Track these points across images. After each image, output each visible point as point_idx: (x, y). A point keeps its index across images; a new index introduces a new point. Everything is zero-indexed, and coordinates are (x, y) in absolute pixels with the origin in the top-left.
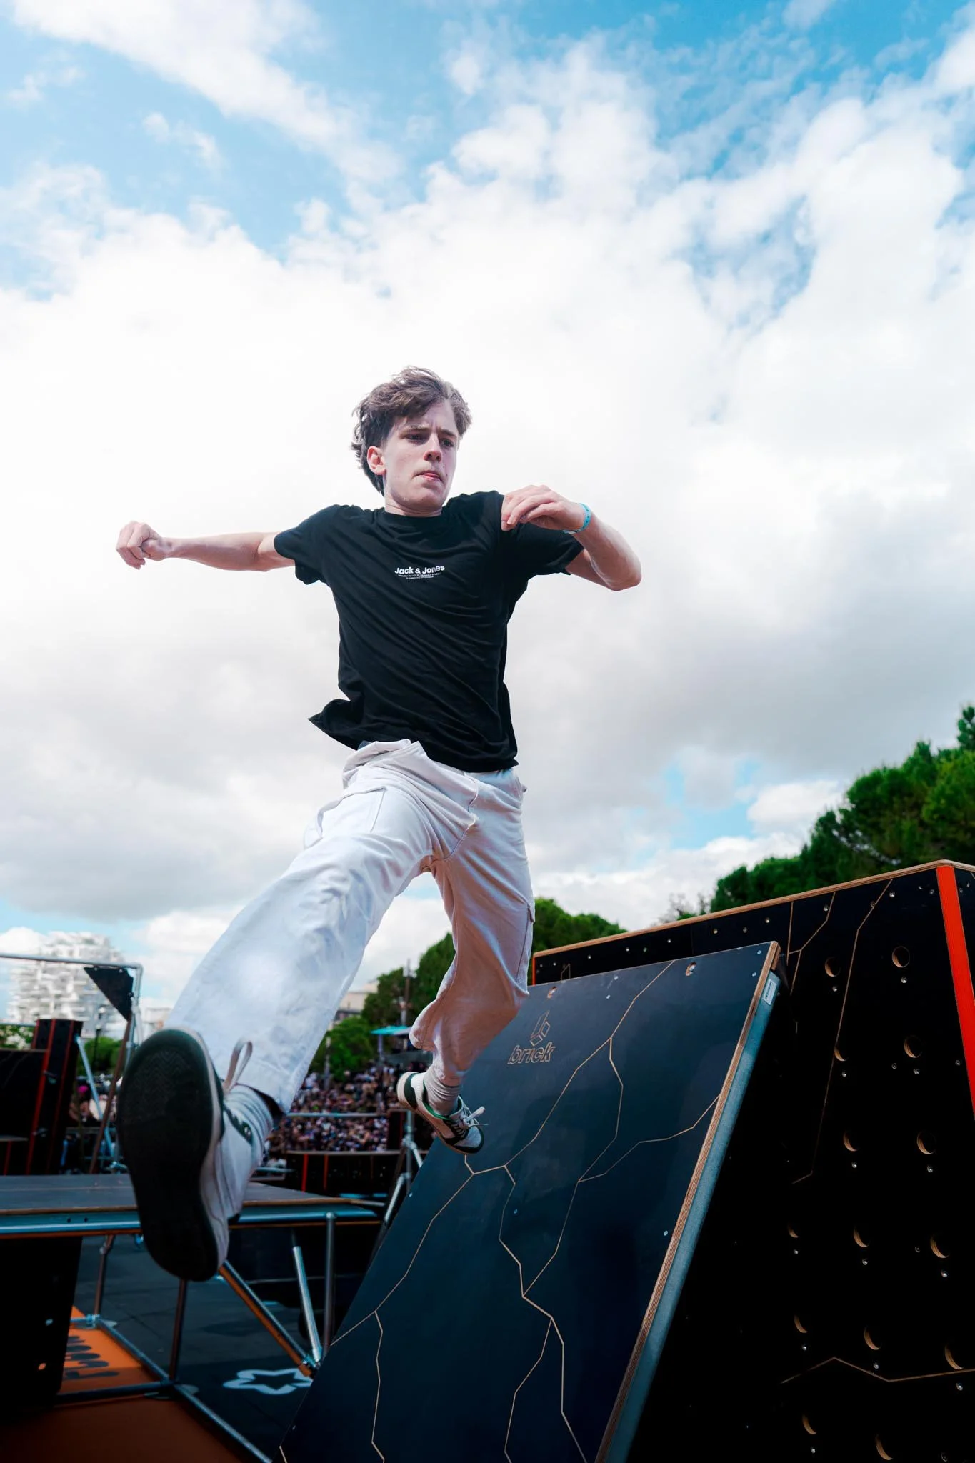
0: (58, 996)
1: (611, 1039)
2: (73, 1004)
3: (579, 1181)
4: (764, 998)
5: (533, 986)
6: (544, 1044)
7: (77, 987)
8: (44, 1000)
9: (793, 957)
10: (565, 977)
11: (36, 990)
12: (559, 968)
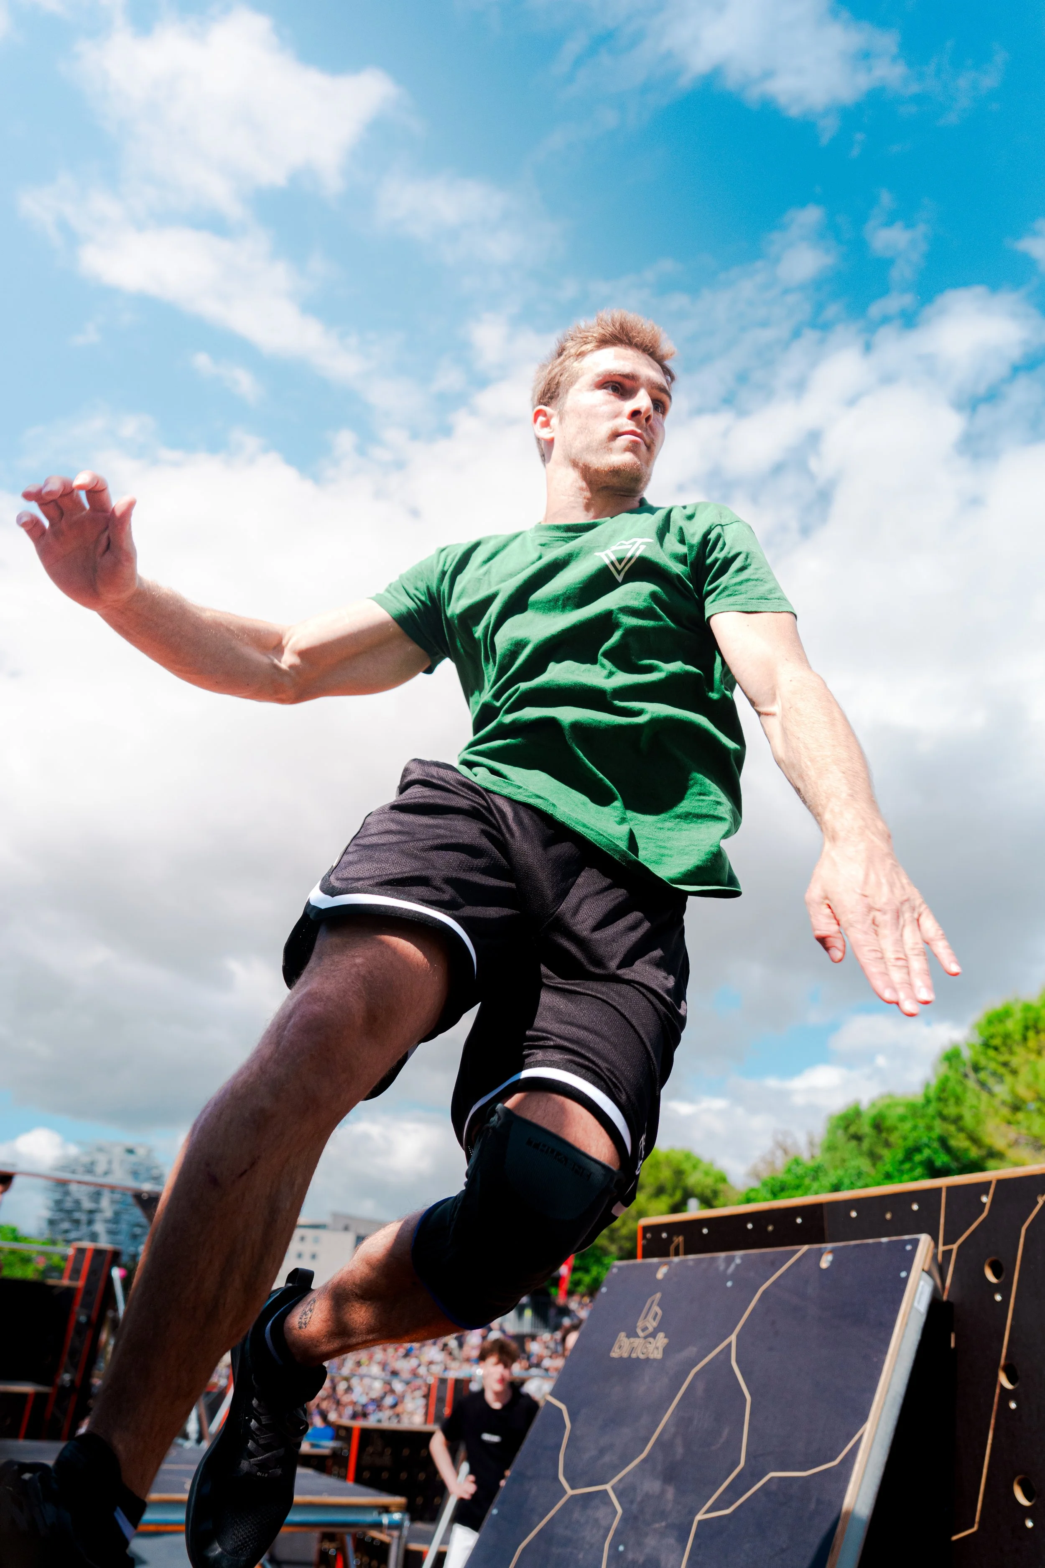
0: (91, 1212)
1: (733, 1338)
2: (107, 1221)
3: (699, 1517)
4: (916, 1304)
5: (639, 1261)
6: (653, 1335)
7: (113, 1202)
8: (77, 1215)
9: (947, 1254)
10: (677, 1254)
11: (68, 1204)
12: (669, 1240)
